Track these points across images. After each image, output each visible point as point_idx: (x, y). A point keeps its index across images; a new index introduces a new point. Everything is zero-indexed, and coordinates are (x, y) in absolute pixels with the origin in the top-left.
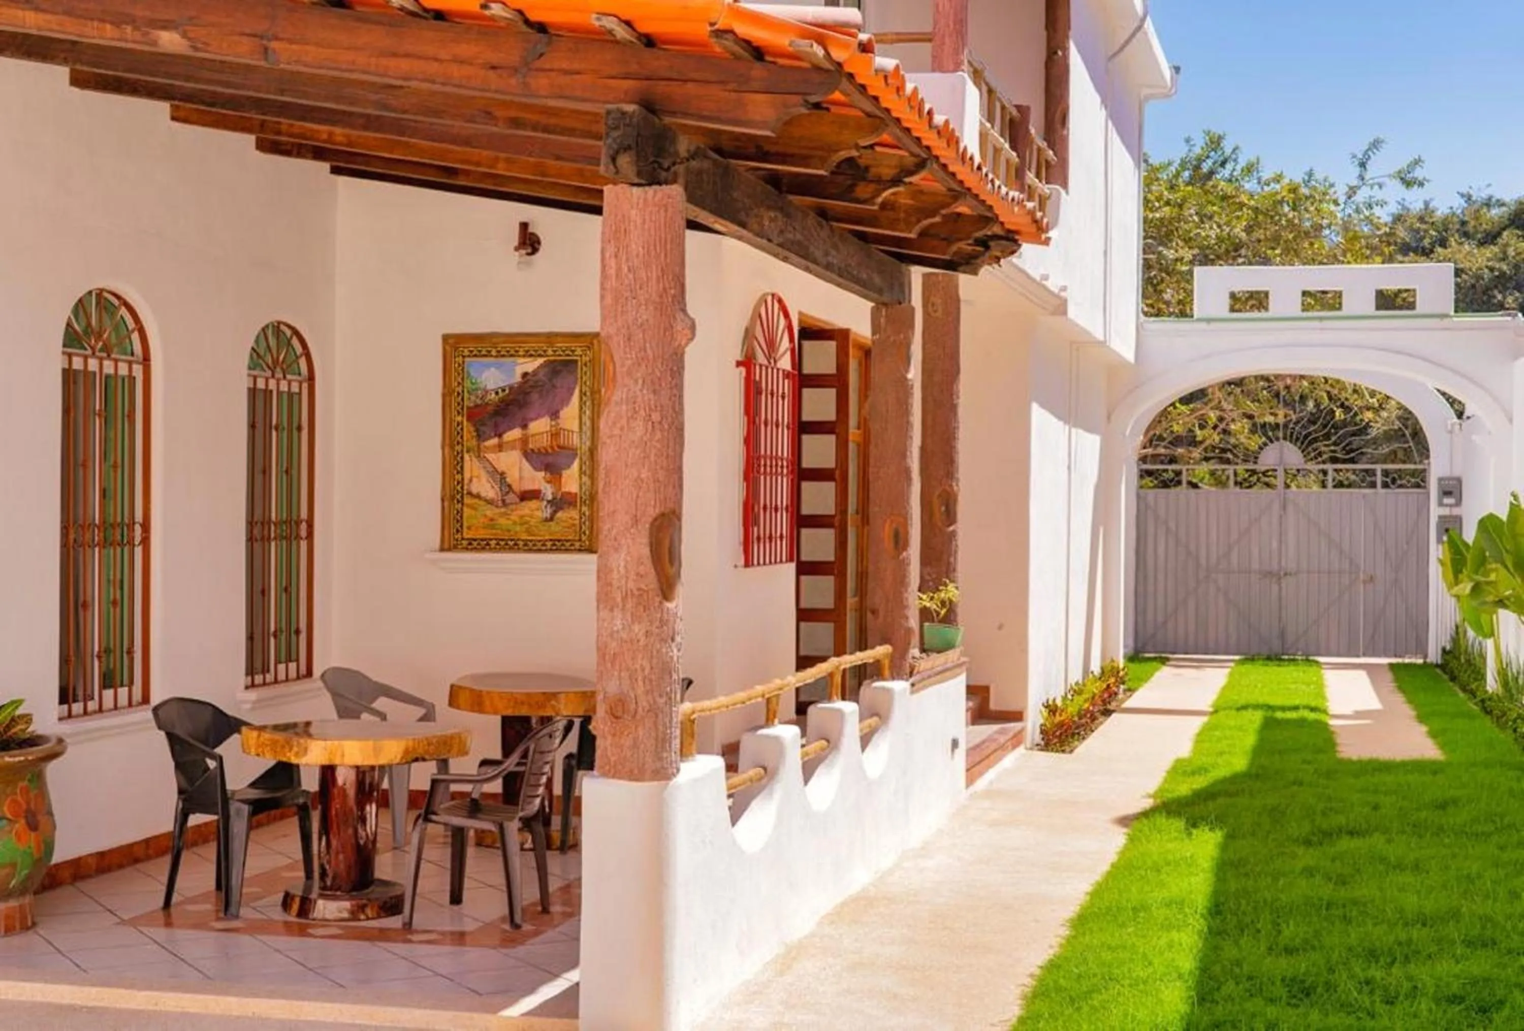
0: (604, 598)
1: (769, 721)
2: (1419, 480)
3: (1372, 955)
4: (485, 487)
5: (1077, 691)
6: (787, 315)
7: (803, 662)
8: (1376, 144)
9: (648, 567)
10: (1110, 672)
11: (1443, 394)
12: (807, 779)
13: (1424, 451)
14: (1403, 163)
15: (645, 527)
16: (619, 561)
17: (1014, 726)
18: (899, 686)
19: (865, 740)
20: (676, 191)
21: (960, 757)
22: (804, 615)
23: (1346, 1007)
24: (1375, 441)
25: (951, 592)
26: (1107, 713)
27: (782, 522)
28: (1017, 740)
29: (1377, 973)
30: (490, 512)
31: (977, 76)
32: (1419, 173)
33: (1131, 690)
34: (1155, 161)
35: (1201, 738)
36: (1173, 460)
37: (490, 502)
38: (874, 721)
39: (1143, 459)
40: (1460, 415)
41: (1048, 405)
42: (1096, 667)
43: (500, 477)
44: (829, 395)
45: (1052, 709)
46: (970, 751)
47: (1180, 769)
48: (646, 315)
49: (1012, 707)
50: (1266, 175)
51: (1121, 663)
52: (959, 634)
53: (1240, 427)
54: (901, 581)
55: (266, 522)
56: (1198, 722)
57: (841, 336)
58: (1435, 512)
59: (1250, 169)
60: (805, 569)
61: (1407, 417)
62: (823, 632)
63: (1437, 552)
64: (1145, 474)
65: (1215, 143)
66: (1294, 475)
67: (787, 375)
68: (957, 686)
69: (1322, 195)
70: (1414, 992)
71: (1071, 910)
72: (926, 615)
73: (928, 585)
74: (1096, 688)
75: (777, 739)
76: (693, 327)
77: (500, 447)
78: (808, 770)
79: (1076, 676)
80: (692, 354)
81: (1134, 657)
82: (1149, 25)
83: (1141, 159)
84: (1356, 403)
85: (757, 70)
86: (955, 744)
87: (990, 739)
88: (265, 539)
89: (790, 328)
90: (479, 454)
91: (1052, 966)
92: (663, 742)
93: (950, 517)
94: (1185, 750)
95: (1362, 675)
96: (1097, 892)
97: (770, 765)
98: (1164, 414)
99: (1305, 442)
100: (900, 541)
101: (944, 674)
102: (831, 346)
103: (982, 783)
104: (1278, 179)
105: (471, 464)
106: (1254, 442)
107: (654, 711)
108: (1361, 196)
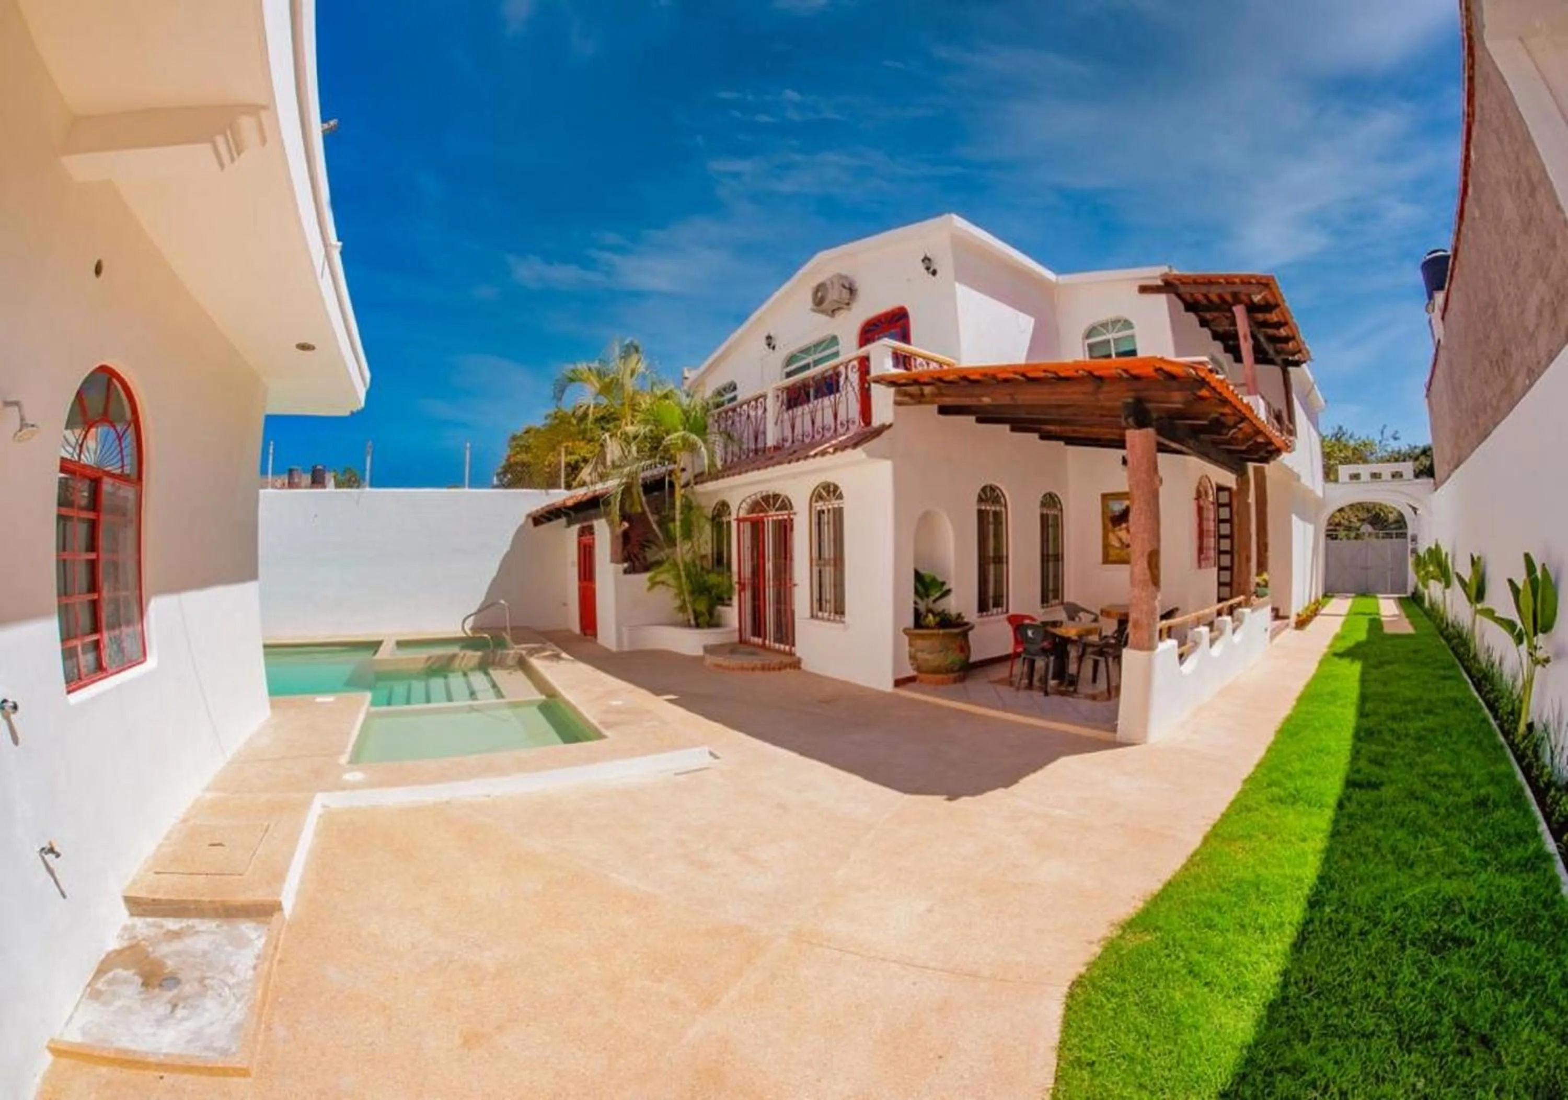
0: (1133, 583)
1: (1197, 626)
2: (1404, 535)
3: (1394, 718)
4: (1116, 543)
5: (1307, 608)
6: (1210, 481)
7: (1220, 600)
8: (1385, 426)
9: (1147, 572)
10: (1317, 601)
11: (1410, 506)
12: (1211, 646)
13: (1406, 527)
14: (1392, 433)
15: (1146, 554)
16: (1137, 569)
17: (1286, 621)
18: (1247, 611)
19: (1234, 631)
20: (1151, 431)
21: (1268, 633)
22: (1220, 584)
23: (1384, 743)
24: (1392, 524)
25: (1265, 576)
26: (1316, 615)
27: (1212, 553)
28: (1287, 625)
29: (1395, 726)
30: (1118, 551)
31: (1263, 398)
32: (1398, 435)
33: (1323, 607)
34: (1324, 434)
35: (1344, 624)
36: (1335, 530)
37: (1117, 548)
38: (1237, 623)
39: (1328, 530)
40: (1415, 513)
41: (1297, 515)
42: (1313, 600)
43: (1120, 540)
44: (1227, 510)
45: (1298, 615)
46: (1271, 632)
47: (1338, 637)
48: (1144, 476)
49: (1286, 614)
50: (1356, 437)
51: (1320, 598)
52: (1268, 591)
53: (1354, 520)
54: (1249, 573)
55: (1048, 555)
56: (1342, 619)
57: (1229, 489)
58: (1410, 546)
59: (1351, 437)
60: (1221, 569)
61: (1401, 515)
62: (1226, 591)
63: (1411, 560)
64: (1328, 536)
65: (1340, 428)
66: (1370, 534)
67: (1213, 503)
68: (1268, 609)
69: (1372, 444)
70: (1407, 735)
71: (1297, 694)
72: (1258, 585)
73: (1259, 574)
74: (1313, 607)
75: (1199, 633)
76: (1161, 481)
77: (1120, 530)
78: (1212, 642)
79: (1306, 604)
80: (1162, 490)
81: (1325, 596)
82: (1315, 386)
83: (1320, 434)
84: (1386, 510)
85: (1174, 384)
86: (1266, 630)
87: (1278, 627)
88: (1048, 561)
89: (1212, 486)
90: (1114, 532)
91: (1289, 719)
92: (1151, 637)
93: (1266, 550)
94: (1337, 629)
95: (1392, 601)
96: (1308, 686)
97: (1198, 640)
98: (1333, 516)
99: (1372, 524)
100: (1248, 559)
101: (1263, 605)
102: (1226, 493)
103: (1277, 640)
104: (1359, 438)
105: (1111, 535)
106: (1358, 524)
107: (1149, 625)
108: (1384, 443)
